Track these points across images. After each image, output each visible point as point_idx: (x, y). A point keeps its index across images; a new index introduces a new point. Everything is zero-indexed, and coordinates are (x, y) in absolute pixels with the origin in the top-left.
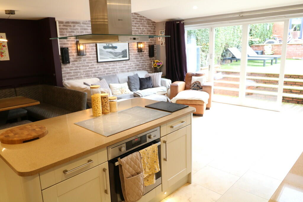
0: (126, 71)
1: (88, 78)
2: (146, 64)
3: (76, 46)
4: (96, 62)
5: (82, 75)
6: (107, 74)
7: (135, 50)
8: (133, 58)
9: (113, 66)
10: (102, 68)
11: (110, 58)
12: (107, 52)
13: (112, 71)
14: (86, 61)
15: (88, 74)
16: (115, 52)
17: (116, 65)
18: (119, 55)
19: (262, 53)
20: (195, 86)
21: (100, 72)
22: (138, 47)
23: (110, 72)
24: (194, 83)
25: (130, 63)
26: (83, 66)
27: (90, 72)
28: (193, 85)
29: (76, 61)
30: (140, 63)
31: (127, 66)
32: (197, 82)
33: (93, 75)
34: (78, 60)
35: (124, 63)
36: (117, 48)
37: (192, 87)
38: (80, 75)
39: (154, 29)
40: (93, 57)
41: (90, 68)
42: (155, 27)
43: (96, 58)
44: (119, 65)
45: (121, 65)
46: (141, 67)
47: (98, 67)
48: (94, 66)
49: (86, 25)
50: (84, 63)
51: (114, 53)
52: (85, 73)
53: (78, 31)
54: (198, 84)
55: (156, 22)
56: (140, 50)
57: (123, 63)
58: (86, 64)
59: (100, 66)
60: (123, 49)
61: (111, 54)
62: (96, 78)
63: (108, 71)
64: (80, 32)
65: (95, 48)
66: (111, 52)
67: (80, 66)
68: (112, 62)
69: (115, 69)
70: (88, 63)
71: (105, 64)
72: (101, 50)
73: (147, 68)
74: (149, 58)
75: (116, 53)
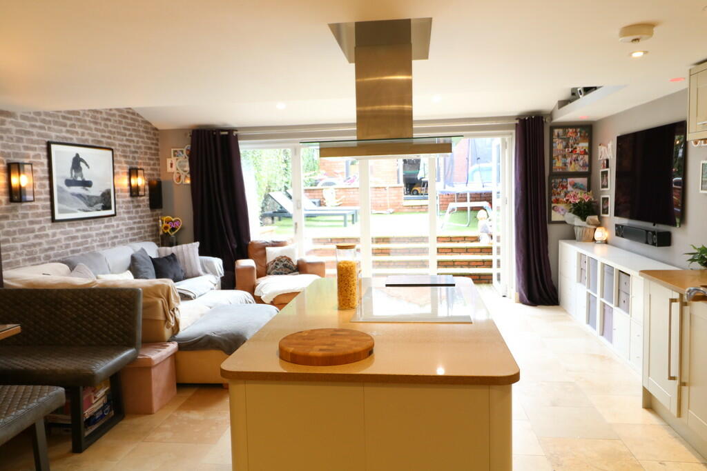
0: (110, 242)
1: (32, 263)
2: (146, 225)
3: (5, 175)
4: (50, 221)
5: (18, 256)
6: (73, 252)
7: (125, 192)
8: (122, 210)
9: (85, 230)
10: (63, 237)
11: (80, 210)
12: (73, 194)
13: (82, 244)
14: (28, 217)
15: (31, 253)
16: (88, 196)
17: (90, 228)
18: (96, 203)
19: (321, 204)
20: (279, 267)
21: (58, 247)
22: (130, 185)
23: (79, 248)
24: (274, 261)
25: (117, 222)
26: (22, 231)
27: (38, 249)
28: (274, 264)
29: (6, 218)
30: (135, 223)
31: (111, 230)
32: (282, 257)
33: (43, 255)
34: (10, 215)
35: (106, 224)
36: (93, 186)
37: (272, 269)
38: (15, 257)
39: (157, 145)
40: (44, 207)
41: (36, 237)
42: (157, 140)
43: (49, 210)
44: (96, 229)
45: (100, 228)
46: (137, 234)
47: (54, 235)
48: (45, 230)
49: (27, 123)
50: (25, 224)
51: (87, 198)
52: (25, 252)
53: (10, 135)
54: (286, 263)
55: (159, 128)
56: (134, 192)
57: (103, 223)
58: (28, 226)
59: (59, 231)
60: (104, 189)
61: (81, 199)
62: (50, 262)
63: (74, 244)
64: (15, 139)
65: (47, 182)
66: (80, 196)
67: (14, 232)
68: (82, 222)
69: (89, 240)
70: (32, 223)
71: (69, 227)
72: (60, 189)
73: (147, 234)
74: (149, 213)
75: (90, 198)
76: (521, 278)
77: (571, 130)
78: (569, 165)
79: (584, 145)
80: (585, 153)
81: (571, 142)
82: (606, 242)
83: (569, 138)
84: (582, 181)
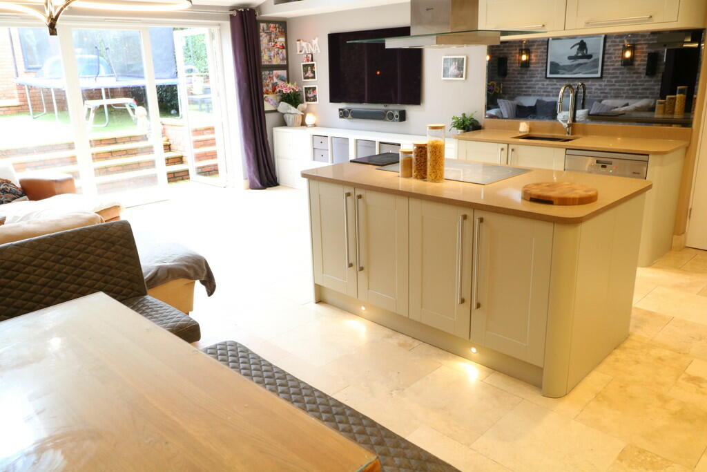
54: (2, 186)
76: (252, 165)
77: (272, 25)
78: (273, 58)
79: (282, 40)
80: (283, 47)
81: (273, 36)
82: (315, 125)
83: (271, 33)
84: (283, 73)
